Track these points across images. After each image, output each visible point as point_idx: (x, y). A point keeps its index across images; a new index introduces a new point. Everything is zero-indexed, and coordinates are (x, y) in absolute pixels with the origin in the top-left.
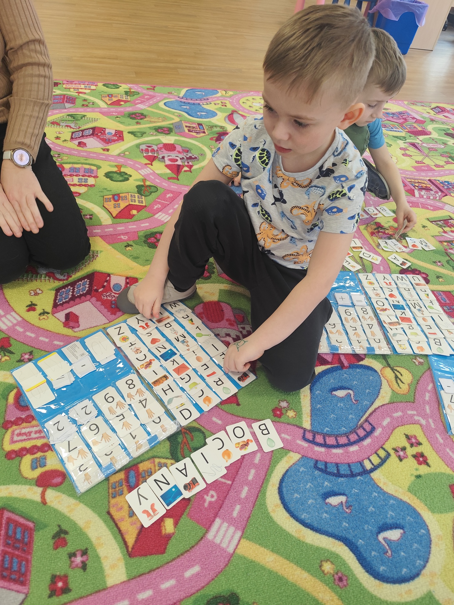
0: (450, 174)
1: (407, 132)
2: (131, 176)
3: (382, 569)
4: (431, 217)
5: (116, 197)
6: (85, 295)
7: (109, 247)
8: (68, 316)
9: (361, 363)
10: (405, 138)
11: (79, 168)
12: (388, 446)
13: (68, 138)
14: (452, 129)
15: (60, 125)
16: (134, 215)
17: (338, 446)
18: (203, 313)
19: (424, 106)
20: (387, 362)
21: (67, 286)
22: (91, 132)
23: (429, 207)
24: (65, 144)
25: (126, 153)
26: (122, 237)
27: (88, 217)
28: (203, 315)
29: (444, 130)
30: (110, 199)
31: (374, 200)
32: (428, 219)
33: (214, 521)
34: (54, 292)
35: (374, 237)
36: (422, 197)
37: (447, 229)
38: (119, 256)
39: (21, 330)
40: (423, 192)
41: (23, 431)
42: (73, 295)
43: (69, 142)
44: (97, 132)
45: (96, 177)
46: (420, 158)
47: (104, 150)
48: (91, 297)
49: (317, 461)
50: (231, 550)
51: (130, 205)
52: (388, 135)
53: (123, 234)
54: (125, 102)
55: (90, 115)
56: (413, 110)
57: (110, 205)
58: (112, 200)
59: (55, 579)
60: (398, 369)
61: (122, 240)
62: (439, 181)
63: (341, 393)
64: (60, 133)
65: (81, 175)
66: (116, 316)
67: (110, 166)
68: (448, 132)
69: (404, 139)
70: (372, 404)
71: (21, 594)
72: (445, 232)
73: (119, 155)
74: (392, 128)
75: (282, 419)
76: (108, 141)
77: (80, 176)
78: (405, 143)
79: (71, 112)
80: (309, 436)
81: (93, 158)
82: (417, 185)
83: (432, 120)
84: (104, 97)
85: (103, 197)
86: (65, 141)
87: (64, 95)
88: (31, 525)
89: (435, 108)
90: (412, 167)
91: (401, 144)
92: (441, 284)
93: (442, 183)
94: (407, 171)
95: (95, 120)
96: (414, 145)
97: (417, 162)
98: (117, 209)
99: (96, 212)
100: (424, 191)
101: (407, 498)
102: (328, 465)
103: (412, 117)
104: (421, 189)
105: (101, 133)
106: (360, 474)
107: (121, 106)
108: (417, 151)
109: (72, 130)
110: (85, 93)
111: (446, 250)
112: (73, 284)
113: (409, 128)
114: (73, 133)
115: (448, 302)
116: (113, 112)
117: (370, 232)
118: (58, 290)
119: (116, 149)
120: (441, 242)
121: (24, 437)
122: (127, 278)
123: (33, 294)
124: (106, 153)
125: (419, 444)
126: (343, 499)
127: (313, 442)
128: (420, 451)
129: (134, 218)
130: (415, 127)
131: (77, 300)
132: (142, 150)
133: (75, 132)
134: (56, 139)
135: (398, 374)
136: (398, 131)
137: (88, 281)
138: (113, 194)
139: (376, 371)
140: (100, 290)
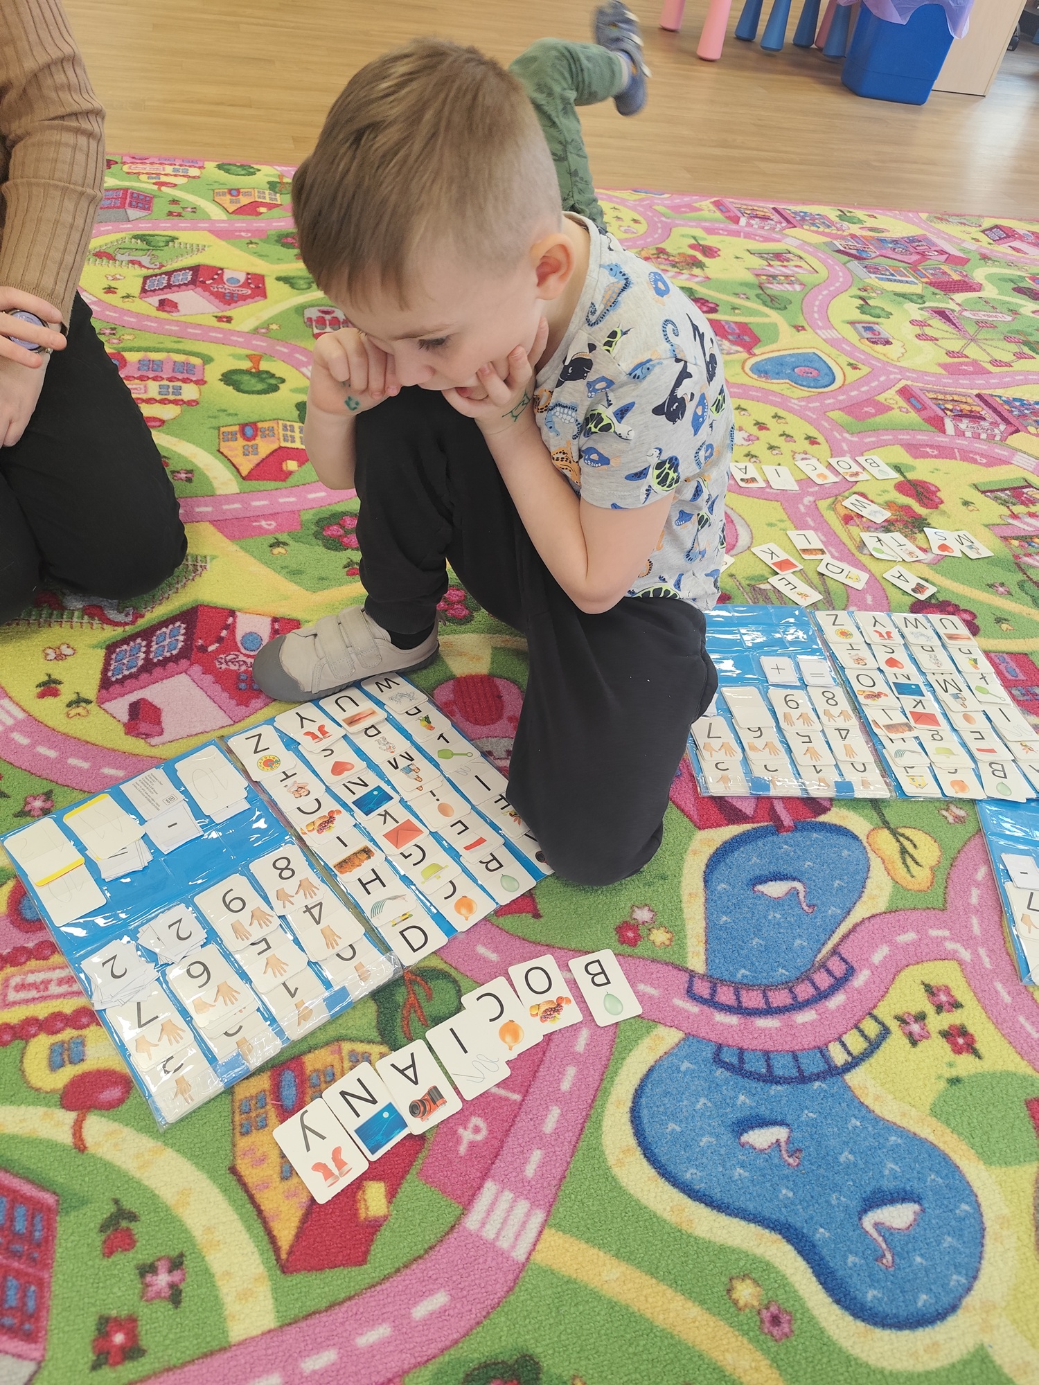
0: (1026, 382)
1: (926, 283)
2: (283, 381)
3: (871, 1295)
4: (982, 481)
5: (249, 430)
6: (175, 659)
7: (232, 547)
8: (135, 709)
9: (822, 818)
10: (922, 297)
11: (162, 362)
12: (885, 1011)
13: (136, 290)
14: (1030, 278)
15: (115, 260)
16: (290, 473)
17: (769, 1011)
18: (455, 702)
19: (965, 224)
20: (882, 816)
21: (132, 637)
22: (189, 278)
23: (978, 458)
24: (127, 305)
25: (271, 327)
26: (263, 523)
27: (183, 476)
28: (454, 707)
29: (1012, 281)
30: (233, 434)
31: (851, 441)
32: (976, 486)
33: (480, 1187)
34: (102, 653)
35: (850, 527)
36: (960, 434)
37: (1019, 509)
38: (256, 567)
39: (24, 741)
40: (964, 424)
41: (31, 978)
42: (147, 659)
43: (137, 299)
44: (203, 277)
45: (201, 382)
46: (956, 345)
47: (220, 319)
48: (191, 665)
49: (720, 1047)
50: (520, 1254)
51: (280, 448)
52: (883, 291)
53: (266, 517)
54: (271, 206)
55: (185, 237)
56: (939, 233)
57: (235, 448)
58: (238, 436)
59: (106, 1325)
60: (908, 832)
61: (262, 532)
62: (1000, 397)
63: (775, 889)
64: (115, 279)
65: (165, 376)
66: (250, 709)
67: (235, 356)
68: (1021, 285)
69: (920, 301)
70: (848, 913)
71: (26, 1363)
72: (1014, 516)
73: (256, 331)
74: (893, 275)
75: (640, 949)
76: (229, 299)
77: (162, 379)
78: (921, 309)
79: (141, 229)
80: (703, 989)
81: (195, 338)
82: (950, 407)
83: (985, 257)
84: (218, 194)
85: (219, 429)
86: (128, 296)
87: (126, 190)
88: (49, 1199)
89: (991, 229)
90: (940, 365)
91: (914, 311)
92: (1005, 635)
93: (1007, 402)
94: (927, 374)
95: (200, 249)
96: (942, 314)
97: (950, 354)
98: (251, 457)
99: (201, 465)
100: (965, 421)
101: (930, 1130)
102: (747, 1056)
103: (937, 249)
104: (960, 416)
105: (213, 279)
106: (818, 1076)
107: (260, 217)
108: (950, 328)
109: (145, 272)
110: (175, 185)
111: (1016, 557)
112: (147, 634)
113: (932, 274)
114: (146, 278)
115: (1021, 677)
116: (240, 231)
117: (842, 514)
118: (111, 648)
119: (247, 316)
120: (1005, 539)
121: (33, 993)
122: (275, 620)
123: (52, 656)
124: (224, 325)
125: (956, 1005)
126: (780, 1133)
127: (711, 1002)
128: (958, 1022)
129: (292, 480)
130: (945, 273)
131: (158, 671)
132: (310, 319)
133: (151, 276)
134: (106, 293)
135: (907, 844)
136: (907, 282)
137: (183, 626)
138: (242, 421)
139: (856, 838)
140: (211, 648)
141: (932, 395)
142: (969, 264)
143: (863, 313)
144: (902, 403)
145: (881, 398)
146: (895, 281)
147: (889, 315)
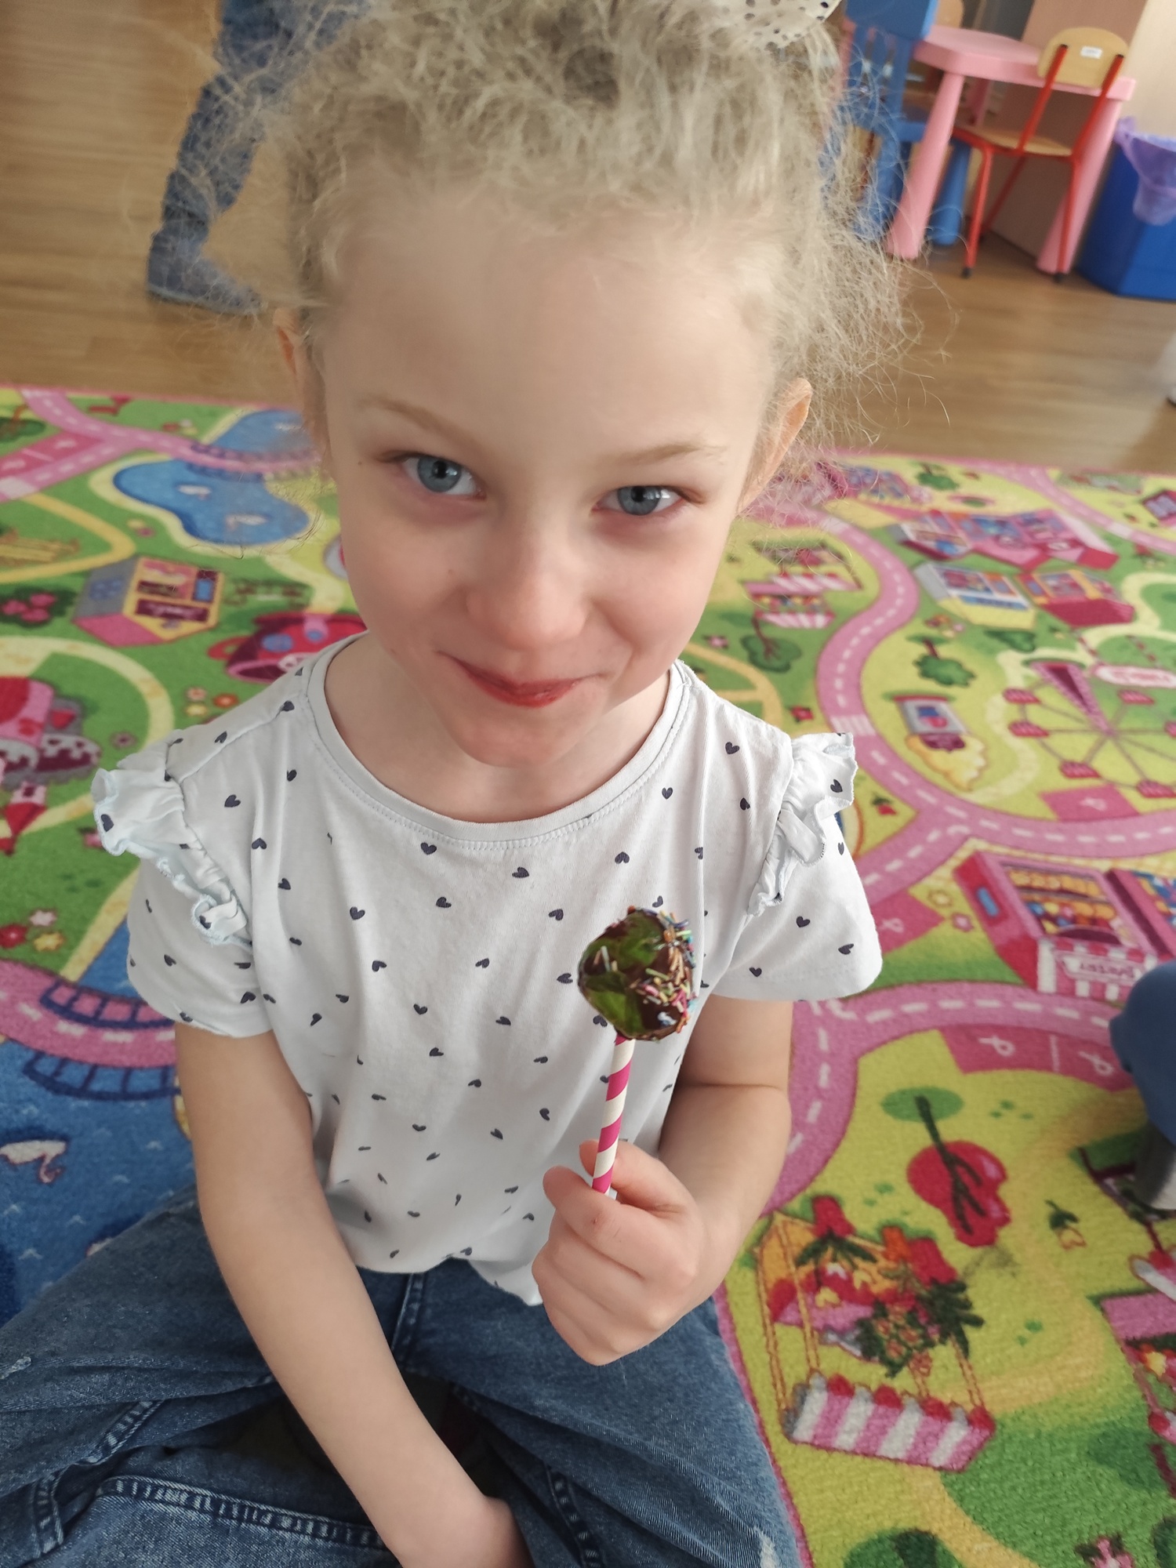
69: (1027, 646)
74: (987, 590)
78: (1027, 663)
82: (1052, 908)
130: (1075, 586)
141: (1021, 879)
142: (1117, 568)
143: (925, 674)
144: (963, 905)
145: (919, 892)
146: (990, 603)
147: (968, 678)
